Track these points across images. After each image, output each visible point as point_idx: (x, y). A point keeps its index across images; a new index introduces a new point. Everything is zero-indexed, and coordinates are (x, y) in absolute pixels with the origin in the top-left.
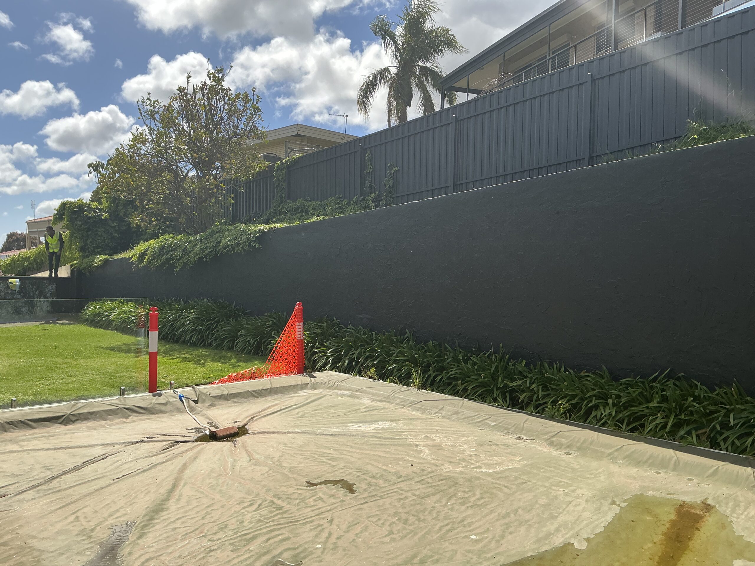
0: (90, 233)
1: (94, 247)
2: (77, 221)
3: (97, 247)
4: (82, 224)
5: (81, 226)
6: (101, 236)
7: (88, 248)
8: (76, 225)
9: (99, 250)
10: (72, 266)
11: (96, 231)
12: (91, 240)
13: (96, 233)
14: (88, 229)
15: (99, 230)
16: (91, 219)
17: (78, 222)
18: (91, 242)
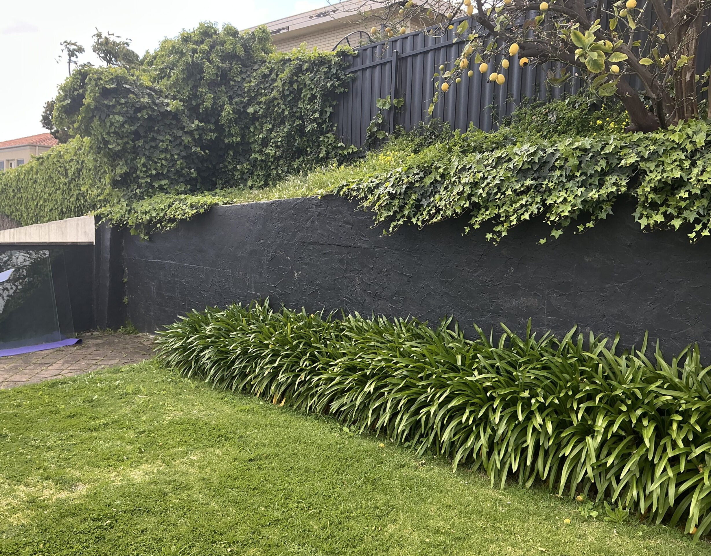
0: (140, 143)
1: (151, 176)
2: (114, 114)
3: (158, 176)
4: (125, 122)
5: (122, 125)
6: (166, 150)
7: (138, 177)
8: (112, 124)
9: (163, 182)
10: (98, 218)
11: (154, 139)
12: (143, 160)
13: (154, 144)
14: (137, 135)
15: (161, 138)
16: (144, 112)
17: (117, 117)
18: (144, 165)
